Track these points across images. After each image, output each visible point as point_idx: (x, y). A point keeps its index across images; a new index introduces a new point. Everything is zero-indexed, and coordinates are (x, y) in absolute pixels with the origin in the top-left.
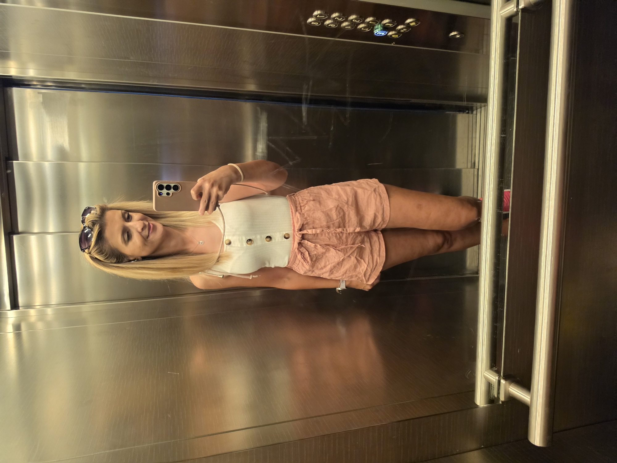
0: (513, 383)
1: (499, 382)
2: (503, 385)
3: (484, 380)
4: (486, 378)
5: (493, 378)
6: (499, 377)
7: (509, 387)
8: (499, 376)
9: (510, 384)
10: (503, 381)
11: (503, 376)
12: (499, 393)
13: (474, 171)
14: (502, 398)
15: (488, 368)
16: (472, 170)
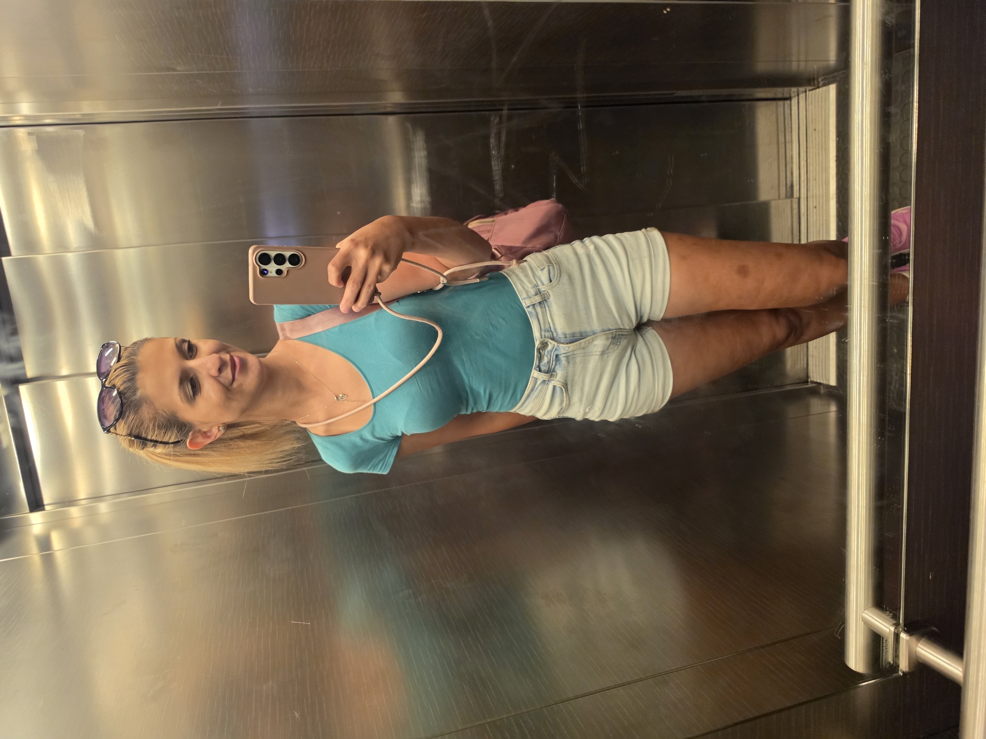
0: (923, 639)
1: (897, 637)
2: (905, 642)
3: (861, 624)
4: (866, 623)
5: (885, 626)
6: (895, 628)
7: (917, 646)
8: (897, 625)
9: (918, 640)
10: (903, 636)
11: (905, 625)
12: (896, 656)
13: (792, 202)
14: (904, 665)
15: (870, 604)
16: (789, 200)
